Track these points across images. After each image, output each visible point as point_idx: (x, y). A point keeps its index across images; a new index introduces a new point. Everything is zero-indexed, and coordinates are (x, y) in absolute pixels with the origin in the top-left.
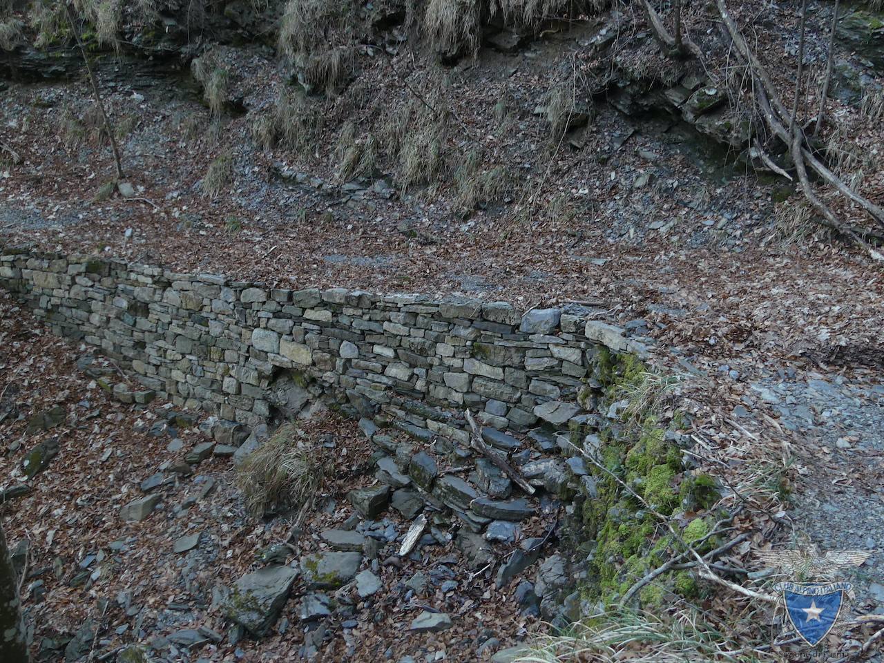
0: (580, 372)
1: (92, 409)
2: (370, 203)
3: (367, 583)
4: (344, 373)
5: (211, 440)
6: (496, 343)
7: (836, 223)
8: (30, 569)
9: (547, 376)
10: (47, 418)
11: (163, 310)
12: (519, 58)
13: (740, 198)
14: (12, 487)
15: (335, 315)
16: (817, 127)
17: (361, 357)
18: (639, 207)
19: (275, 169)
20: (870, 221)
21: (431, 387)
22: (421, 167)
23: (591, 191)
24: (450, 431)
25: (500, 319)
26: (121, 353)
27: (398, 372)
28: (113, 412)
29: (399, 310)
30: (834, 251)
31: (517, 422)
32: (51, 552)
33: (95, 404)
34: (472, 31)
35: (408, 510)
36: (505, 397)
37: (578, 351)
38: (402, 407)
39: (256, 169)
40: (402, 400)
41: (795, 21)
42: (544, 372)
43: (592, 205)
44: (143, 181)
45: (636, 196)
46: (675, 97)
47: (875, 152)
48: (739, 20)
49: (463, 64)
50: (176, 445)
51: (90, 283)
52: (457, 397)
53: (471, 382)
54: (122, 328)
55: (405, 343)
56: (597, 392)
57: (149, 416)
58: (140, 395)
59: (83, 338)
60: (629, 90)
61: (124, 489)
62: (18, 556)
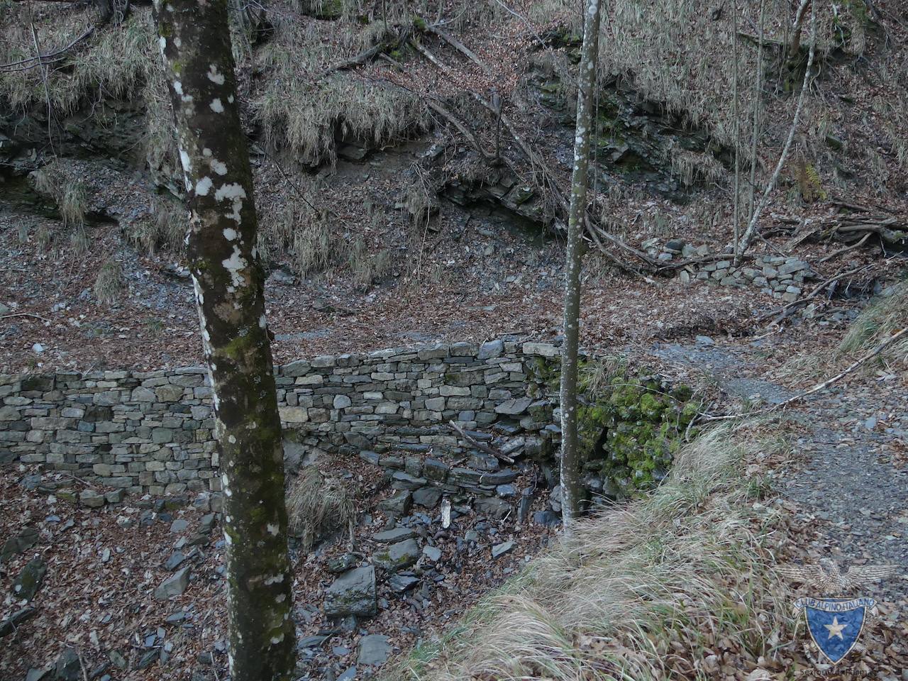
0: (523, 377)
1: (62, 521)
2: (276, 290)
3: (432, 553)
4: (339, 421)
5: (209, 512)
6: (462, 371)
7: (623, 264)
8: (88, 671)
9: (501, 385)
10: (20, 542)
11: (131, 408)
12: (367, 165)
13: (558, 256)
14: (15, 614)
15: (326, 376)
16: (594, 208)
17: (353, 404)
18: (493, 269)
19: (170, 270)
20: (639, 261)
21: (415, 413)
22: (317, 256)
23: (456, 261)
24: (441, 439)
25: (464, 354)
26: (77, 462)
27: (388, 408)
28: (87, 519)
29: (384, 362)
30: (624, 281)
31: (484, 422)
32: (103, 650)
33: (65, 517)
34: (330, 147)
35: (430, 501)
36: (473, 407)
37: (519, 364)
38: (395, 434)
39: (147, 273)
40: (394, 428)
41: (556, 141)
42: (499, 383)
43: (460, 270)
44: (13, 297)
45: (488, 261)
46: (497, 193)
47: (626, 220)
48: (527, 140)
49: (323, 172)
50: (179, 525)
51: (28, 401)
52: (438, 416)
53: (446, 403)
54: (77, 436)
55: (391, 385)
56: (542, 386)
57: (130, 511)
58: (112, 496)
59: (18, 459)
60: (461, 188)
61: (148, 575)
62: (72, 664)
